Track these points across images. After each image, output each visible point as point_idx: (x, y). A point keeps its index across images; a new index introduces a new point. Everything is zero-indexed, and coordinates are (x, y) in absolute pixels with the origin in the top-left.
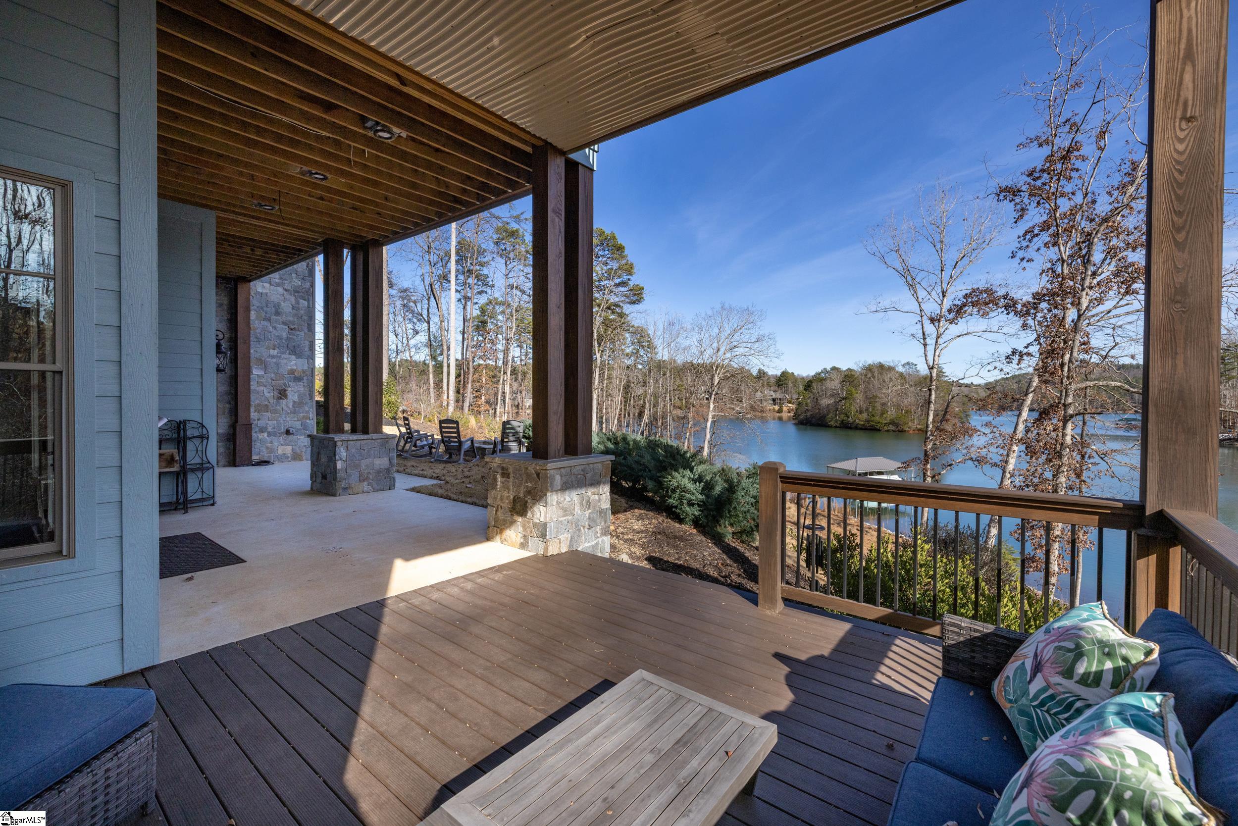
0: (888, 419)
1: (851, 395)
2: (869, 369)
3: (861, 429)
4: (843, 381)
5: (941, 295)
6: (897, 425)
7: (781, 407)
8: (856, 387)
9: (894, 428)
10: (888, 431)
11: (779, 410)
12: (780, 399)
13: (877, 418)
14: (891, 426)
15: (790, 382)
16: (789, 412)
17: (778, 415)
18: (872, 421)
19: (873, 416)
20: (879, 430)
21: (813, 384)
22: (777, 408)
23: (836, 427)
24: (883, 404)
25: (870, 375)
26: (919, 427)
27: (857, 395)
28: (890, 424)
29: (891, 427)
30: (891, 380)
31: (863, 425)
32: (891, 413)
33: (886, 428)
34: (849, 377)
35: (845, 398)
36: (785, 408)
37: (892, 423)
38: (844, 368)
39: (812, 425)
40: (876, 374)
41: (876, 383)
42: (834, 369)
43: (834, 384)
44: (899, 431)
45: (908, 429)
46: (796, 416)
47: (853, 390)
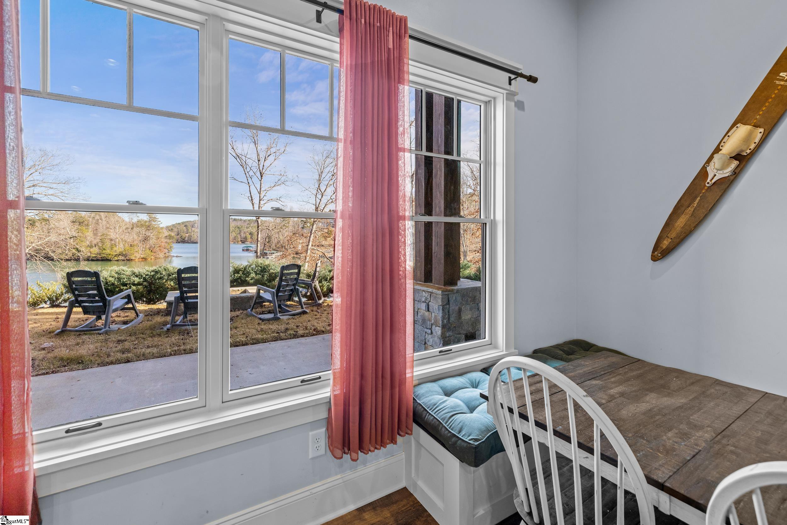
0: (117, 252)
1: (83, 235)
3: (94, 260)
4: (74, 222)
6: (125, 256)
8: (86, 226)
9: (123, 258)
10: (117, 260)
13: (108, 251)
14: (120, 256)
18: (103, 254)
19: (104, 249)
20: (110, 260)
24: (112, 241)
26: (142, 256)
28: (120, 255)
29: (121, 258)
30: (117, 222)
31: (95, 257)
32: (119, 248)
33: (116, 258)
34: (79, 219)
35: (77, 236)
37: (121, 254)
40: (103, 217)
41: (105, 226)
44: (127, 260)
45: (133, 258)
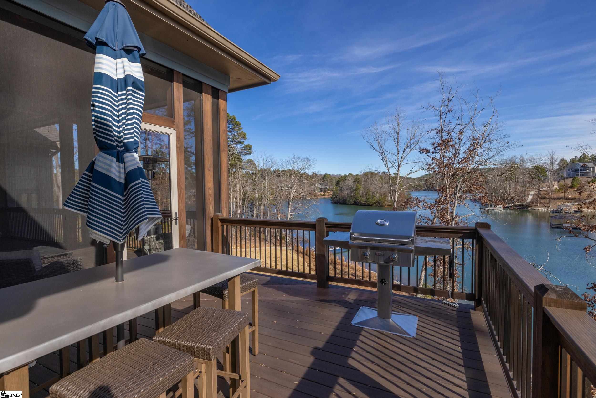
0: (376, 200)
1: (358, 189)
2: (366, 174)
3: (363, 205)
4: (354, 182)
5: (398, 167)
6: (379, 203)
7: (325, 193)
8: (360, 184)
9: (378, 205)
11: (323, 194)
12: (324, 189)
13: (370, 200)
15: (329, 179)
16: (329, 196)
17: (323, 197)
18: (368, 201)
19: (369, 199)
20: (372, 206)
21: (340, 183)
22: (322, 193)
23: (351, 204)
24: (373, 193)
25: (366, 178)
26: (389, 204)
27: (361, 188)
29: (377, 205)
30: (376, 180)
31: (364, 203)
32: (377, 197)
33: (375, 205)
34: (357, 179)
35: (355, 190)
36: (326, 194)
37: (377, 202)
38: (355, 174)
39: (340, 203)
40: (369, 177)
41: (369, 182)
42: (350, 174)
43: (350, 182)
44: (381, 206)
45: (384, 205)
46: (332, 199)
47: (359, 185)
